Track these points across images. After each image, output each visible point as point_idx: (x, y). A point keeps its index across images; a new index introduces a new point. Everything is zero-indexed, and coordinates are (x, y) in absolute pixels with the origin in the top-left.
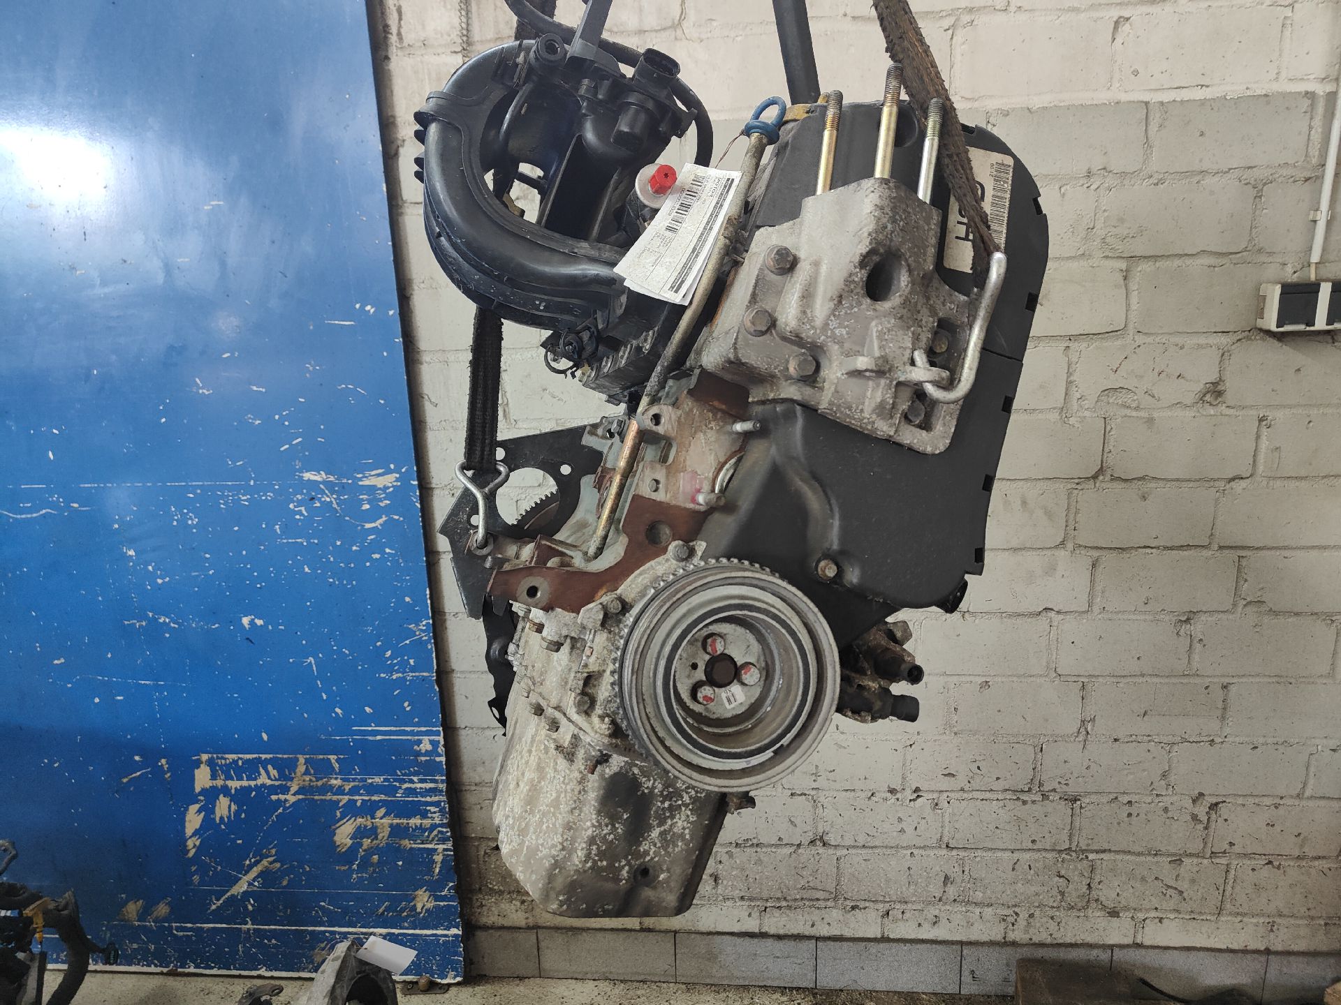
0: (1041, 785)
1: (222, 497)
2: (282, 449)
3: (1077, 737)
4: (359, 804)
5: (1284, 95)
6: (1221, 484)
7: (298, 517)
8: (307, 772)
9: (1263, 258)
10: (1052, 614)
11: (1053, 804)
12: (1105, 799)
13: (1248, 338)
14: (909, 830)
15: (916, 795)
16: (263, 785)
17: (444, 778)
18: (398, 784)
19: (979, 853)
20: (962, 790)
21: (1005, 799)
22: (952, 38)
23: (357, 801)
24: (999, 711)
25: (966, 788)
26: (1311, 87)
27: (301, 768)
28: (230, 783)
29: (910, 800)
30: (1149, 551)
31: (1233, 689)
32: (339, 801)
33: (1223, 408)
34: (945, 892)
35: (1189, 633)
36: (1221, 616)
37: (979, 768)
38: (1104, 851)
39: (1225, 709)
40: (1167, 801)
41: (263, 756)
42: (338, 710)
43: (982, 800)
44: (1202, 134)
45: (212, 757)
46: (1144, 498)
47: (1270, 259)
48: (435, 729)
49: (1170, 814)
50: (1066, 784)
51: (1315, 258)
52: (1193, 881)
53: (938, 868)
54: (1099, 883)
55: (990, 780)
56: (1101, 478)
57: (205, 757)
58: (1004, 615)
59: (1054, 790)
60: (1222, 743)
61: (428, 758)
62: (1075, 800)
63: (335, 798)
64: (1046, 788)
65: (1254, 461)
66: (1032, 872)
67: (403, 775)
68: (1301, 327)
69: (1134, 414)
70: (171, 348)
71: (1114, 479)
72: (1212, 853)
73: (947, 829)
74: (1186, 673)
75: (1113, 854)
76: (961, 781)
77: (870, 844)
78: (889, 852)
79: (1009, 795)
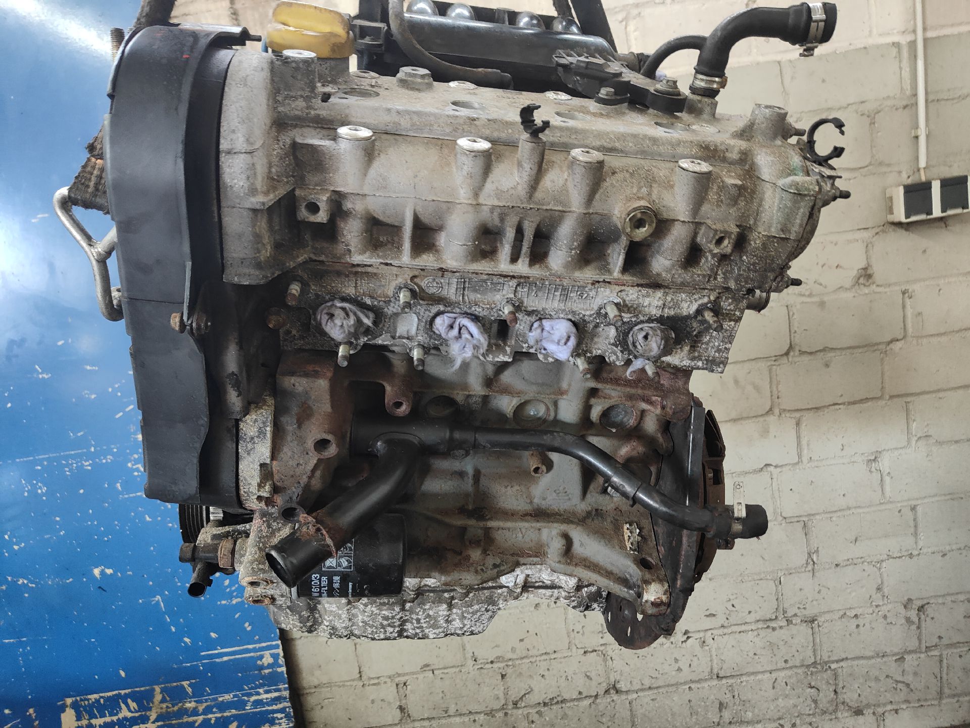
0: (785, 612)
1: (67, 465)
2: (117, 416)
3: (806, 567)
4: (213, 722)
5: (878, 47)
6: (882, 347)
7: (136, 474)
8: (163, 701)
9: (884, 169)
10: (771, 469)
11: (797, 627)
12: (837, 615)
13: (883, 231)
14: (685, 668)
15: (686, 636)
16: (125, 718)
17: (287, 686)
18: (246, 698)
19: (744, 678)
20: (723, 626)
21: (758, 629)
22: (626, 28)
23: (210, 719)
24: (742, 555)
25: (726, 624)
26: (896, 39)
27: (158, 697)
28: (94, 721)
29: (682, 642)
30: (837, 407)
31: (920, 509)
32: (195, 722)
33: (874, 287)
34: (721, 716)
35: (878, 468)
36: (900, 451)
37: (733, 606)
38: (843, 660)
39: (916, 526)
40: (884, 609)
41: (123, 692)
42: (187, 640)
43: (740, 632)
44: (824, 81)
45: (77, 700)
46: (827, 366)
47: (889, 169)
48: (274, 643)
49: (889, 620)
50: (805, 608)
51: (922, 164)
52: (915, 674)
53: (712, 697)
54: (843, 688)
55: (744, 614)
56: (792, 354)
57: (69, 701)
58: (734, 475)
59: (795, 615)
60: (919, 555)
61: (271, 670)
62: (813, 621)
63: (191, 719)
64: (789, 614)
65: (905, 325)
66: (789, 687)
67: (250, 689)
68: (923, 217)
69: (808, 300)
70: (12, 343)
71: (802, 353)
72: (927, 647)
73: (715, 662)
74: (882, 501)
75: (849, 661)
76: (721, 620)
77: (655, 686)
78: (671, 689)
79: (760, 625)
